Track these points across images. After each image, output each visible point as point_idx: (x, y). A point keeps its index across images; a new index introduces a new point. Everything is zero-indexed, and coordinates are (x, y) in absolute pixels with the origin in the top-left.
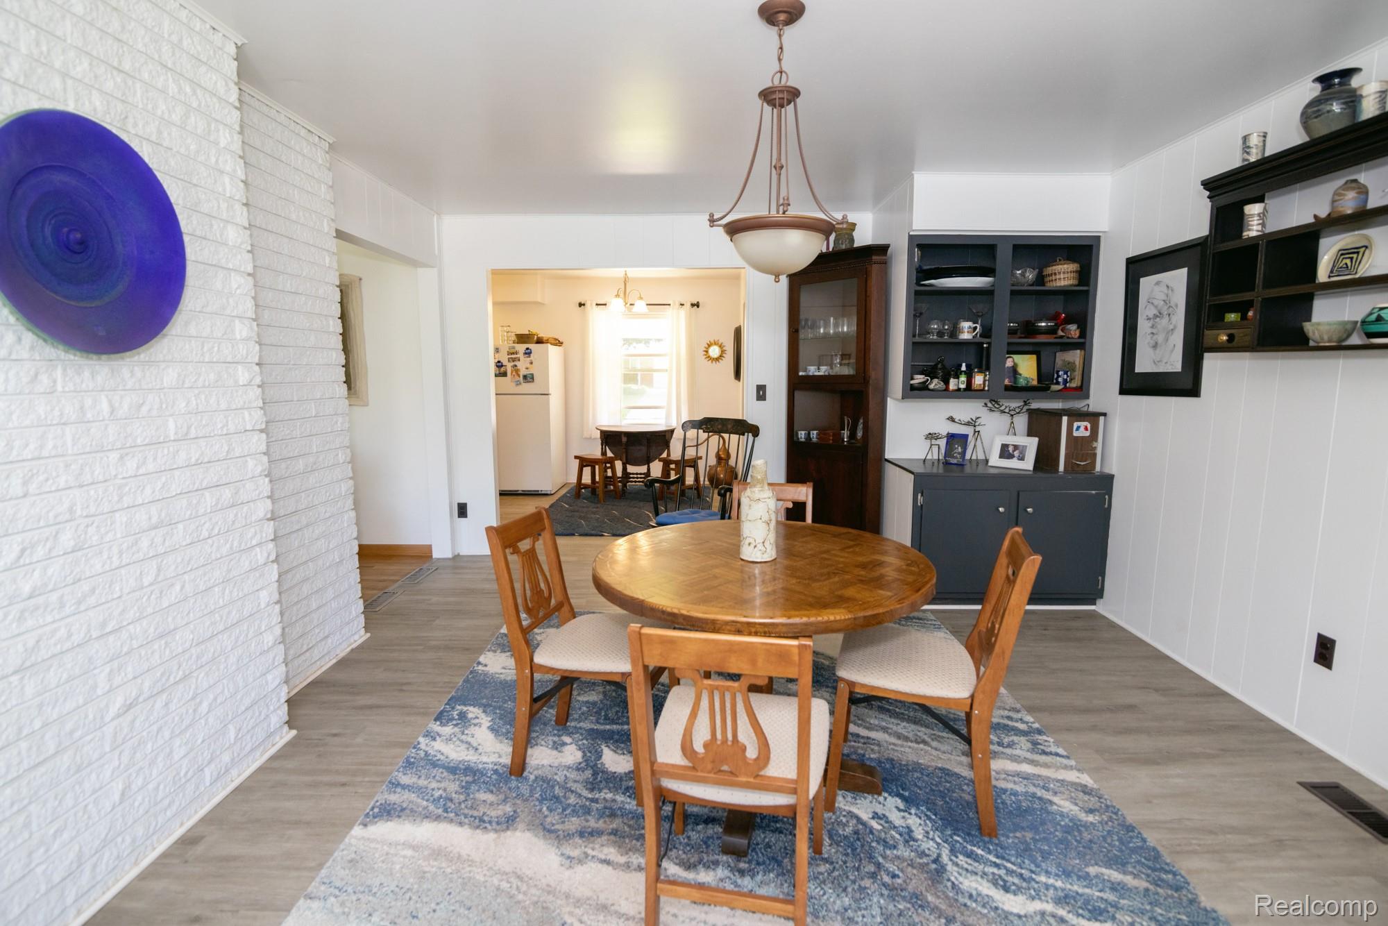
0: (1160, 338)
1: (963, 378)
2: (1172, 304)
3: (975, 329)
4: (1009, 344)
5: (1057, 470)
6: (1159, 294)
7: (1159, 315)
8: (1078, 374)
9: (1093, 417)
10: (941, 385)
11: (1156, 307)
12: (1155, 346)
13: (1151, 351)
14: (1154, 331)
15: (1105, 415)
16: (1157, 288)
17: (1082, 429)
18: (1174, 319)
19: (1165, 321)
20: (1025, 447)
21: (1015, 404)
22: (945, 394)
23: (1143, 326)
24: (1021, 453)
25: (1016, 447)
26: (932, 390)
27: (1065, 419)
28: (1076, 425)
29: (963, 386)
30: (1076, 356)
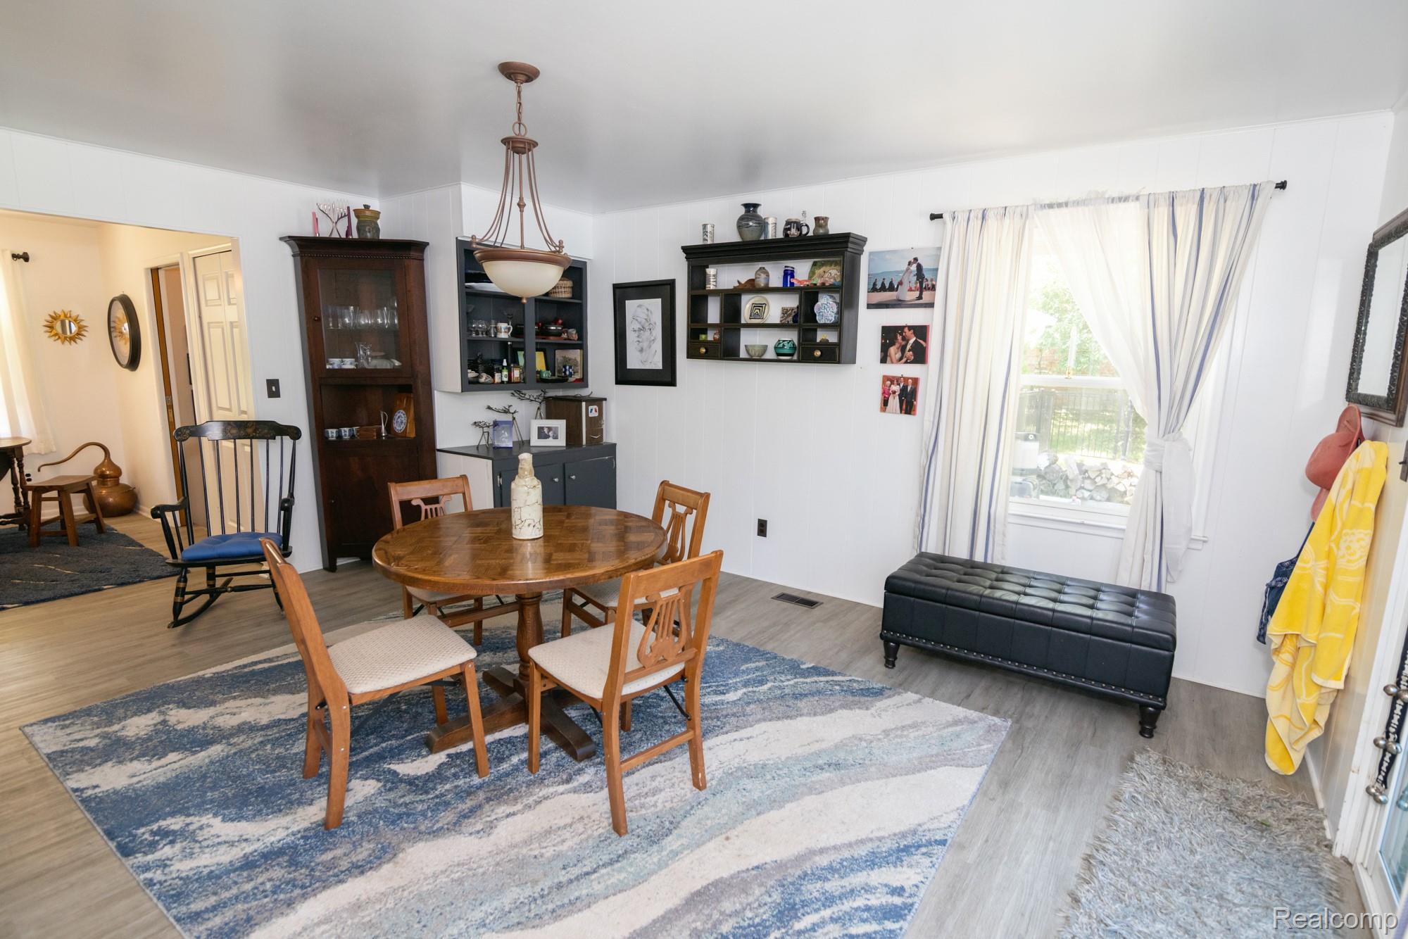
0: (645, 345)
1: (505, 373)
2: (652, 322)
3: (509, 329)
4: (537, 343)
5: (581, 444)
6: (642, 315)
7: (642, 329)
8: (580, 369)
9: (599, 401)
10: (490, 379)
11: (640, 323)
12: (641, 350)
13: (638, 353)
14: (640, 340)
15: (605, 399)
16: (639, 309)
17: (594, 411)
18: (654, 333)
19: (648, 333)
20: (557, 428)
21: (535, 393)
22: (492, 387)
23: (631, 337)
24: (554, 433)
25: (550, 429)
26: (483, 383)
27: (584, 404)
28: (590, 408)
29: (505, 379)
30: (576, 354)
